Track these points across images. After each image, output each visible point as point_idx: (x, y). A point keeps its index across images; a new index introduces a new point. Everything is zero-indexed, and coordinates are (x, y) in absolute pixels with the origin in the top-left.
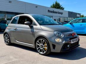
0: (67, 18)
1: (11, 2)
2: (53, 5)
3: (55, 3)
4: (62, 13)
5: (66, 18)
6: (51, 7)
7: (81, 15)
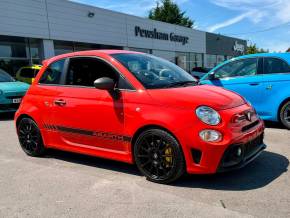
0: (202, 55)
2: (158, 10)
3: (161, 5)
4: (184, 40)
5: (199, 57)
7: (248, 45)
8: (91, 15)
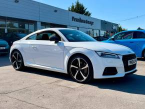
0: (99, 30)
1: (18, 1)
6: (69, 10)
8: (56, 11)
